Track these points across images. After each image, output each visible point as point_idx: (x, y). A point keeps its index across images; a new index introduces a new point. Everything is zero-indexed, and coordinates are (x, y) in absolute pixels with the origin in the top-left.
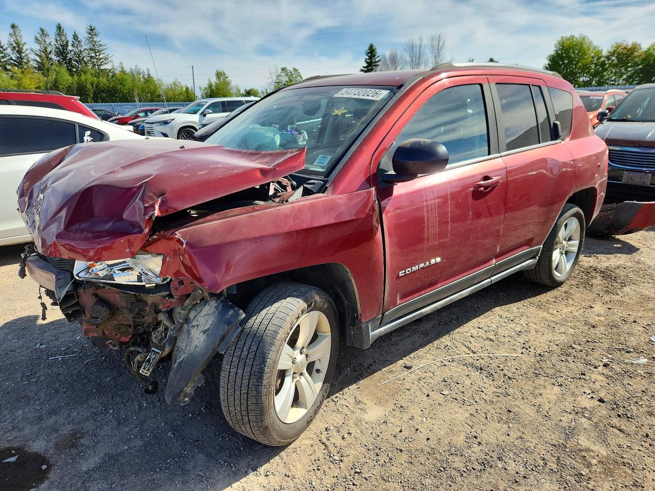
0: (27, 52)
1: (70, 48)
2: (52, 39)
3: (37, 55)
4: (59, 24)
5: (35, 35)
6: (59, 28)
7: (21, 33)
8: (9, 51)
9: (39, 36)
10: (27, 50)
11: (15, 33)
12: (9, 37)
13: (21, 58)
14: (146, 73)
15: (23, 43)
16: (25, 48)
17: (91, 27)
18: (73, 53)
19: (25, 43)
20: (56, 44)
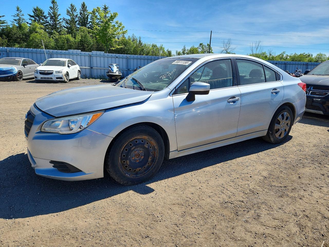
0: (60, 21)
1: (89, 20)
2: (78, 12)
3: (67, 23)
4: (84, 3)
5: (67, 9)
6: (83, 5)
7: (58, 7)
8: (49, 18)
9: (70, 10)
10: (60, 19)
11: (54, 7)
12: (50, 9)
13: (56, 24)
14: (138, 40)
15: (58, 14)
16: (59, 17)
17: (105, 6)
18: (90, 23)
19: (60, 15)
20: (80, 16)
